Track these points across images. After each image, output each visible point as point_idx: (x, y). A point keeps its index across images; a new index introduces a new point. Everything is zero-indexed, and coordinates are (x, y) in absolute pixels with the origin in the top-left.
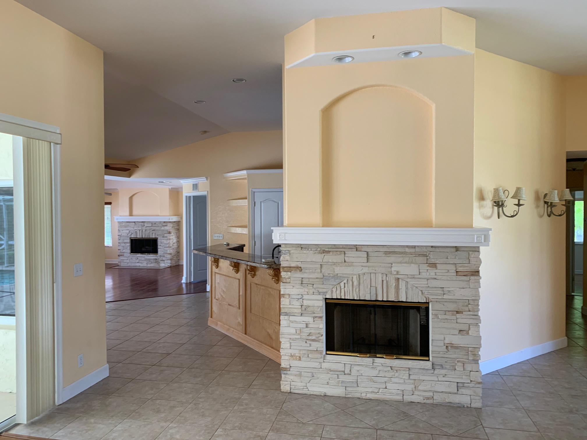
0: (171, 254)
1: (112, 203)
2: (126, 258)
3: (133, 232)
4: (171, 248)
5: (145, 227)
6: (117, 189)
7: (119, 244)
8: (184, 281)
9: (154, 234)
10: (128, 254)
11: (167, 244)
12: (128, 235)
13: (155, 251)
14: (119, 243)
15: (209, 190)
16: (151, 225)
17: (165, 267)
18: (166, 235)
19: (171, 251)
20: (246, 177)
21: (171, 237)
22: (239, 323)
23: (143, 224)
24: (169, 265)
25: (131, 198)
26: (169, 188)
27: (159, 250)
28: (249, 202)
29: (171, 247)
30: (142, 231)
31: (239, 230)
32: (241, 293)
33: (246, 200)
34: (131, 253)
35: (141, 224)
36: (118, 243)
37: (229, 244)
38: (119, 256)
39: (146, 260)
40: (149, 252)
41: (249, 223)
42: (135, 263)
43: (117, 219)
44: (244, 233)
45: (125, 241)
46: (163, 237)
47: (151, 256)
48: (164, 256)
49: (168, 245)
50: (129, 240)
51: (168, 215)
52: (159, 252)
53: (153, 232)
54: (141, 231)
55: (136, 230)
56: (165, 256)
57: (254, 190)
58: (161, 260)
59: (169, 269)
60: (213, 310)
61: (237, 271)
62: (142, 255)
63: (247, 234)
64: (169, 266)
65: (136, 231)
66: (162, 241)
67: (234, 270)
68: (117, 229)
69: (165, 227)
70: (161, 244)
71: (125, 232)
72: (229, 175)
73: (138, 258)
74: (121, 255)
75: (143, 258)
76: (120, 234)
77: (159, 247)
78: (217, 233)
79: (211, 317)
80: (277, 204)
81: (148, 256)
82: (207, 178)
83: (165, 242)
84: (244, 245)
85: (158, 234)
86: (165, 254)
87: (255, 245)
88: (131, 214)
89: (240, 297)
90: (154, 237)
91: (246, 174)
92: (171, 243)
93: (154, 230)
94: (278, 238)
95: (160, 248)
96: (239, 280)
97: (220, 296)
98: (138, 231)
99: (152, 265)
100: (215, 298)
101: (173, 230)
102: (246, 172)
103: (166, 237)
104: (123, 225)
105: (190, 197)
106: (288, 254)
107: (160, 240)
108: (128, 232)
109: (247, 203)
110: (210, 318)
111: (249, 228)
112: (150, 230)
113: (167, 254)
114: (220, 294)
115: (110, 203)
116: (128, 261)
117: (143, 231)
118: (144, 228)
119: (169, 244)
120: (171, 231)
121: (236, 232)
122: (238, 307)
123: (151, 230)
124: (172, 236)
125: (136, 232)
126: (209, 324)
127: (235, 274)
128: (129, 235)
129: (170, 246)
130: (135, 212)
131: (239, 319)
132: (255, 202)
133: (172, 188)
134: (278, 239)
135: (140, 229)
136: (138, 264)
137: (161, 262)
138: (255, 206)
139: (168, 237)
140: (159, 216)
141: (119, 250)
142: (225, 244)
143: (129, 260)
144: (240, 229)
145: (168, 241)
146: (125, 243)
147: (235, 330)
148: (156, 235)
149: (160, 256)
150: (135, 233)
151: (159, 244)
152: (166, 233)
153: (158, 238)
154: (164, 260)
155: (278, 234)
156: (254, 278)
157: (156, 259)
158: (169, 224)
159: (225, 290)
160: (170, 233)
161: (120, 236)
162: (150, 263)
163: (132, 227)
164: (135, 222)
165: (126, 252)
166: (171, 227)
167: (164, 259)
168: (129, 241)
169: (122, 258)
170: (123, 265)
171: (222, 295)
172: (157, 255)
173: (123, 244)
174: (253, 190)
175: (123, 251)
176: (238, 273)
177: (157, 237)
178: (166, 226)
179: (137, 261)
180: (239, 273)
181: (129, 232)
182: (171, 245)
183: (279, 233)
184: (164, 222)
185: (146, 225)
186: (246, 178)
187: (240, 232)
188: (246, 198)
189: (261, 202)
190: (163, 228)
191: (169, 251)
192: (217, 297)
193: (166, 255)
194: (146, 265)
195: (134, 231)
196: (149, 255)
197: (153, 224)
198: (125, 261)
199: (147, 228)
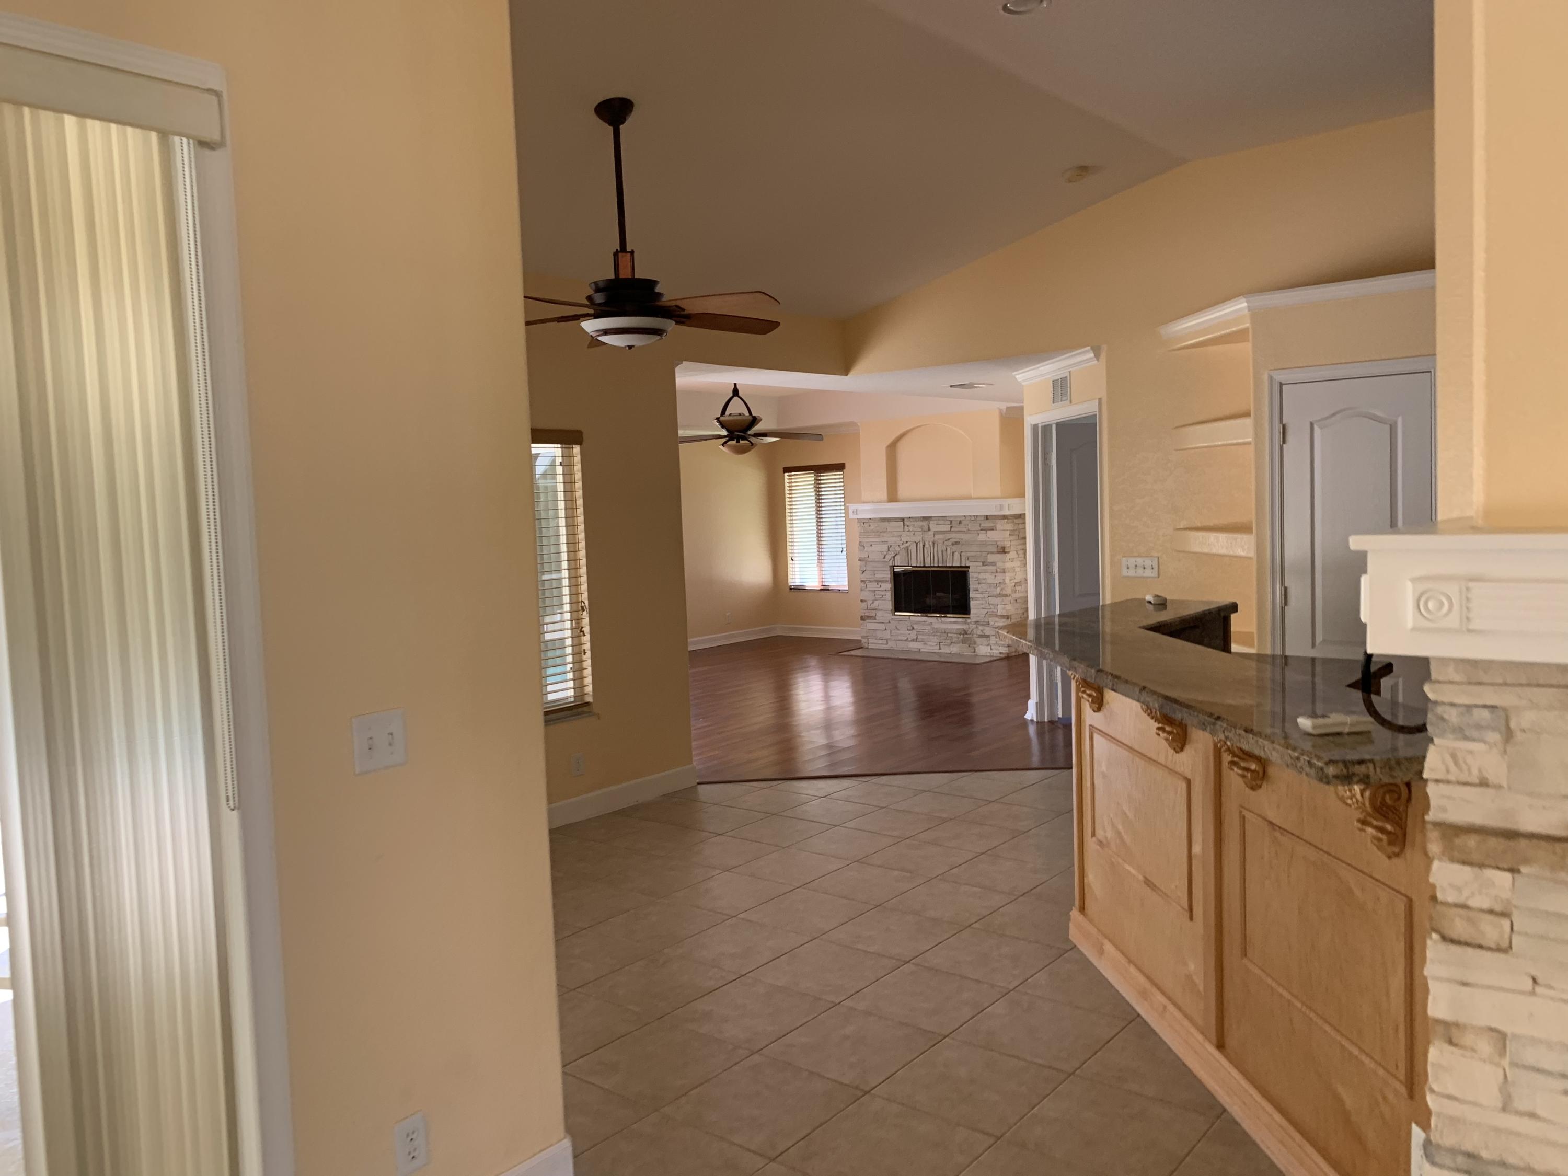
0: (1008, 617)
1: (847, 466)
2: (882, 627)
3: (897, 549)
4: (1008, 599)
5: (931, 533)
6: (853, 424)
7: (862, 584)
8: (1031, 714)
9: (957, 555)
10: (887, 615)
11: (997, 586)
12: (884, 558)
13: (962, 607)
14: (862, 581)
15: (1103, 394)
16: (948, 528)
17: (992, 659)
18: (991, 558)
19: (1009, 607)
20: (1248, 325)
21: (1009, 565)
22: (1189, 977)
23: (925, 523)
24: (1004, 650)
25: (892, 448)
26: (1001, 411)
27: (972, 604)
28: (1257, 426)
29: (1006, 596)
30: (924, 546)
31: (1219, 543)
32: (1197, 849)
33: (1248, 422)
34: (896, 611)
35: (920, 523)
36: (860, 582)
37: (1166, 600)
38: (862, 618)
39: (936, 632)
40: (943, 610)
41: (1257, 514)
42: (907, 640)
43: (856, 512)
44: (1241, 552)
45: (879, 576)
46: (984, 564)
47: (951, 623)
48: (988, 624)
49: (998, 590)
50: (889, 572)
51: (999, 494)
52: (972, 611)
53: (954, 548)
54: (920, 546)
55: (907, 542)
56: (991, 623)
57: (1279, 377)
58: (981, 636)
59: (1004, 663)
60: (1086, 881)
61: (1180, 741)
62: (924, 619)
63: (1250, 558)
64: (1002, 656)
65: (907, 547)
66: (981, 576)
67: (1163, 735)
68: (857, 540)
69: (989, 532)
70: (979, 587)
71: (876, 550)
72: (1179, 328)
73: (915, 626)
74: (869, 617)
75: (928, 628)
76: (864, 555)
77: (972, 595)
78: (1136, 554)
79: (1082, 909)
80: (1388, 427)
81: (942, 622)
82: (1097, 352)
83: (990, 578)
84: (1234, 608)
85: (969, 554)
86: (991, 616)
87: (1286, 604)
88: (893, 497)
89: (1194, 862)
90: (958, 565)
91: (1246, 312)
92: (1007, 581)
93: (957, 543)
94: (1409, 618)
95: (977, 599)
96: (1189, 782)
97: (1110, 834)
98: (913, 548)
99: (955, 649)
100: (1093, 834)
101: (1013, 543)
102: (1245, 304)
103: (993, 564)
104: (872, 527)
105: (1046, 428)
106: (1494, 737)
107: (976, 575)
108: (884, 548)
109: (1251, 430)
110: (1075, 913)
111: (1257, 535)
112: (946, 543)
113: (997, 616)
114: (1113, 825)
115: (840, 467)
116: (887, 635)
117: (927, 546)
118: (929, 537)
119: (1002, 586)
120: (1007, 544)
121: (1206, 550)
122: (1186, 906)
123: (949, 543)
124: (1012, 560)
125: (907, 549)
126: (1074, 935)
127: (1171, 751)
128: (888, 557)
129: (1004, 592)
130: (904, 489)
131: (1192, 967)
132: (1284, 427)
133: (1008, 408)
134: (1410, 624)
135: (918, 538)
136: (914, 646)
137: (979, 641)
138: (1284, 442)
139: (999, 564)
140: (970, 498)
141: (862, 601)
142: (1150, 602)
143: (888, 632)
144: (1222, 536)
145: (1000, 577)
146: (878, 582)
147: (1171, 1008)
148: (963, 559)
149: (977, 622)
150: (904, 553)
151: (972, 585)
152: (992, 553)
153: (968, 567)
154: (988, 636)
155: (1409, 585)
156: (1260, 791)
157: (965, 632)
158: (1000, 525)
159: (1130, 815)
160: (1003, 551)
161: (864, 563)
162: (949, 642)
163: (895, 534)
164: (903, 520)
165: (880, 608)
166: (1008, 532)
167: (987, 631)
168: (888, 575)
169: (870, 625)
170: (875, 645)
171: (1119, 833)
172: (969, 621)
173: (873, 586)
174: (1275, 377)
175: (873, 606)
176: (1182, 749)
177: (967, 565)
178: (993, 530)
179: (913, 635)
180: (1188, 749)
181: (889, 551)
182: (1008, 591)
183: (1414, 580)
184: (987, 517)
185: (934, 527)
186: (1245, 331)
187: (1223, 551)
188: (1247, 414)
189: (1312, 425)
190: (982, 537)
191: (1004, 609)
192: (1100, 833)
193: (993, 621)
194: (936, 649)
195: (902, 547)
196: (943, 619)
197: (954, 523)
198: (879, 635)
199: (937, 537)
